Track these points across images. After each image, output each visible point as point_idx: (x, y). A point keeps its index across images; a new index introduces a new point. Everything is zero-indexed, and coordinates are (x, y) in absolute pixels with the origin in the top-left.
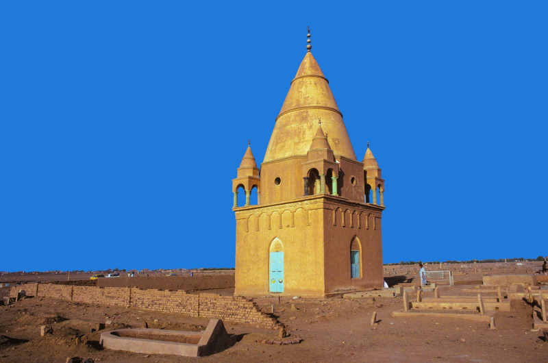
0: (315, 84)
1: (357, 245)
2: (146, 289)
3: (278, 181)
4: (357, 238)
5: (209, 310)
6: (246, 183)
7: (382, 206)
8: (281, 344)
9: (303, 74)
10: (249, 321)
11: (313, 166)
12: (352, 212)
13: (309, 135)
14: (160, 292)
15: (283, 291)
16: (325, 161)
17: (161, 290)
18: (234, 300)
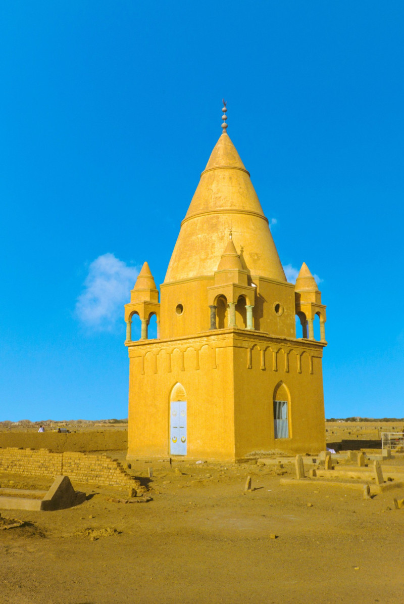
0: (230, 178)
1: (285, 394)
2: (5, 448)
3: (180, 308)
4: (284, 385)
5: (72, 471)
6: (140, 309)
7: (323, 341)
8: (127, 502)
9: (215, 165)
10: (113, 483)
11: (220, 292)
12: (276, 351)
13: (220, 249)
14: (20, 451)
15: (185, 453)
16: (235, 286)
17: (22, 448)
18: (98, 460)
